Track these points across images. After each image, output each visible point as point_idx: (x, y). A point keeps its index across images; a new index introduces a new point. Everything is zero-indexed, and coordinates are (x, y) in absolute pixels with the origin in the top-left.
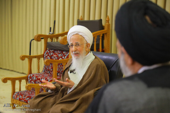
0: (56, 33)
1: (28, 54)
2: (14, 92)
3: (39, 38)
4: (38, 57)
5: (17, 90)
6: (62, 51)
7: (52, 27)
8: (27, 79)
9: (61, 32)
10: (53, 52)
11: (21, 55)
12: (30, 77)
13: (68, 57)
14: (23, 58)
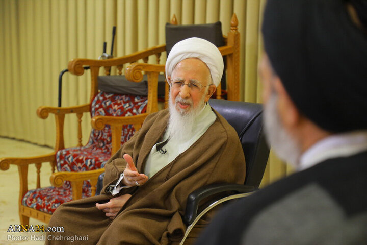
0: (120, 54)
3: (79, 67)
4: (79, 111)
5: (32, 186)
6: (132, 97)
8: (53, 160)
10: (112, 99)
12: (61, 157)
13: (144, 111)
14: (44, 113)
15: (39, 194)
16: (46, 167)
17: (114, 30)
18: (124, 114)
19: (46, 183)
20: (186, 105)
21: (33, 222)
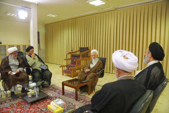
0: (74, 51)
1: (66, 58)
2: (63, 70)
3: (69, 53)
4: (69, 59)
5: (64, 70)
6: (77, 57)
7: (72, 49)
8: (66, 66)
9: (76, 51)
10: (74, 57)
11: (64, 59)
12: (67, 66)
13: (80, 59)
14: (65, 60)
15: (65, 70)
16: (65, 67)
17: (73, 48)
18: (76, 59)
19: (65, 69)
20: (94, 58)
21: (64, 74)
